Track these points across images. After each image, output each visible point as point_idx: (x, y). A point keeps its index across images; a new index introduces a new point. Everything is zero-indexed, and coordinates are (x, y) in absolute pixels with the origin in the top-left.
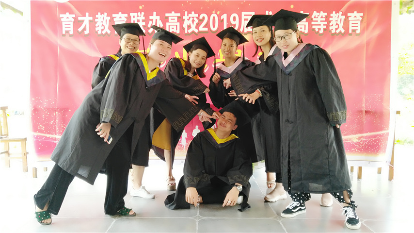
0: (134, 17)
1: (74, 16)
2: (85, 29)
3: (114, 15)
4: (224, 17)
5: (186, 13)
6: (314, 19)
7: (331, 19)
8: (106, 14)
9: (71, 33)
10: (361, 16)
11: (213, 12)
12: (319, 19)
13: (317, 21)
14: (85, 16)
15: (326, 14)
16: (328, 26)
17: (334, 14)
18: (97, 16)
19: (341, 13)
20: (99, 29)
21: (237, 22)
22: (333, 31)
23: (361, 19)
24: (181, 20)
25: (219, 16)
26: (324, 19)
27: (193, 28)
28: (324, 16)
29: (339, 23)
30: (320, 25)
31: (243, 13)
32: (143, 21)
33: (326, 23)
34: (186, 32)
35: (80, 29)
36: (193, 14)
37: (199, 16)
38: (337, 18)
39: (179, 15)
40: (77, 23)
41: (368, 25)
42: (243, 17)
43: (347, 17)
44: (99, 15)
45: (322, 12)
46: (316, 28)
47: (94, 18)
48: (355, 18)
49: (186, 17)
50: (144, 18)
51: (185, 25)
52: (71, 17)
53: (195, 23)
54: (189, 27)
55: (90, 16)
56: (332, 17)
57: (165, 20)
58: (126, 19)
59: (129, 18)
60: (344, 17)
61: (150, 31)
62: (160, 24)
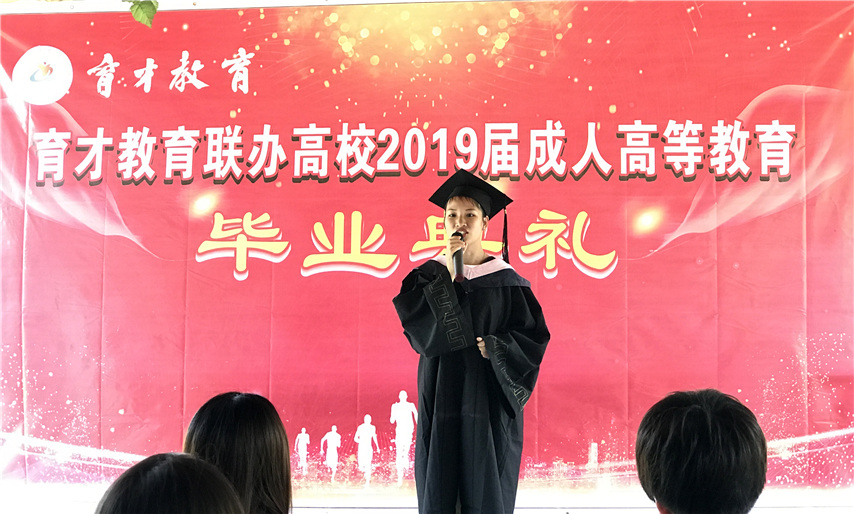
0: (215, 137)
1: (67, 135)
2: (91, 167)
3: (166, 134)
4: (441, 135)
5: (345, 126)
6: (671, 140)
7: (712, 140)
8: (146, 130)
9: (59, 176)
10: (789, 133)
11: (414, 124)
12: (683, 140)
13: (679, 145)
14: (94, 135)
15: (700, 127)
16: (706, 156)
17: (719, 127)
18: (124, 136)
19: (738, 124)
20: (126, 168)
21: (473, 149)
22: (720, 171)
23: (790, 139)
24: (332, 145)
25: (428, 134)
26: (696, 140)
27: (362, 164)
28: (695, 133)
29: (734, 148)
30: (686, 154)
31: (489, 127)
32: (238, 146)
33: (700, 149)
34: (344, 173)
35: (80, 168)
36: (363, 130)
37: (378, 133)
38: (728, 138)
39: (327, 131)
40: (75, 152)
41: (810, 154)
42: (489, 137)
43: (755, 135)
44: (129, 134)
45: (689, 122)
46: (677, 162)
47: (118, 139)
48: (776, 136)
49: (343, 138)
50: (239, 140)
51: (342, 157)
52: (60, 139)
53: (367, 152)
54: (352, 160)
55: (106, 136)
56: (716, 135)
57: (292, 143)
58: (194, 143)
59: (202, 140)
60: (746, 135)
61: (254, 172)
62: (279, 153)
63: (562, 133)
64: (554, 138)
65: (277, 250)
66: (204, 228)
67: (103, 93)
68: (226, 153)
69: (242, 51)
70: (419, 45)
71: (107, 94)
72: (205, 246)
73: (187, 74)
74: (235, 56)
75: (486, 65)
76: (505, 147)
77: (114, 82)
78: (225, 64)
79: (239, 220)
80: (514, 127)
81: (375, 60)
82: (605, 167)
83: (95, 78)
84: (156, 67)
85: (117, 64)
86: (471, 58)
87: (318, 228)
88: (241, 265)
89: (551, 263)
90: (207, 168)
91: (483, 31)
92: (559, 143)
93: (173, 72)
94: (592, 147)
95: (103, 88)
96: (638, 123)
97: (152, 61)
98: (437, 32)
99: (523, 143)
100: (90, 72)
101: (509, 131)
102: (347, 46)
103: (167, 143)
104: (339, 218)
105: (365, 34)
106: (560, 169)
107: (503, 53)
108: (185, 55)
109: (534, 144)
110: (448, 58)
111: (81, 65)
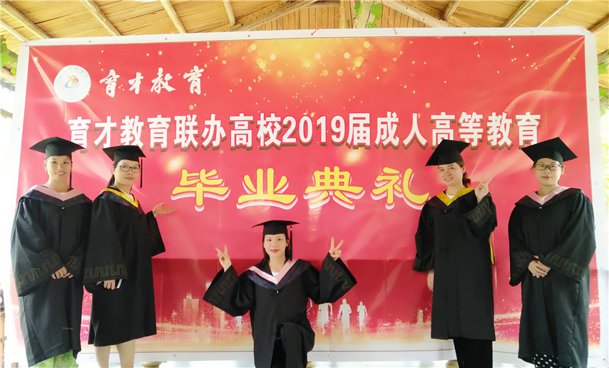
0: (181, 122)
1: (89, 121)
2: (104, 141)
3: (149, 120)
4: (322, 121)
5: (262, 115)
6: (463, 125)
7: (489, 124)
8: (137, 118)
10: (537, 120)
11: (305, 114)
12: (471, 124)
13: (468, 128)
14: (105, 121)
15: (481, 116)
16: (485, 134)
17: (493, 117)
18: (123, 121)
19: (504, 115)
20: (126, 141)
21: (342, 129)
22: (494, 143)
23: (537, 123)
24: (254, 126)
25: (314, 120)
26: (479, 125)
27: (273, 139)
28: (478, 120)
29: (502, 129)
30: (472, 133)
31: (351, 116)
32: (195, 128)
33: (481, 130)
34: (262, 145)
35: (97, 142)
36: (273, 118)
37: (282, 120)
38: (499, 123)
39: (251, 118)
40: (94, 131)
42: (352, 122)
43: (515, 121)
44: (127, 120)
45: (474, 114)
46: (466, 138)
47: (120, 124)
48: (528, 122)
49: (261, 122)
50: (196, 124)
51: (260, 135)
52: (84, 123)
53: (276, 131)
54: (267, 137)
55: (112, 121)
56: (491, 121)
57: (229, 126)
58: (167, 126)
59: (173, 124)
60: (510, 121)
61: (205, 143)
62: (221, 132)
63: (397, 120)
64: (392, 123)
65: (222, 193)
66: (176, 179)
67: (110, 95)
68: (187, 132)
69: (196, 68)
70: (307, 64)
71: (112, 95)
72: (176, 190)
73: (162, 82)
74: (192, 71)
75: (349, 77)
76: (361, 128)
77: (117, 87)
78: (186, 76)
79: (197, 174)
80: (367, 116)
81: (280, 73)
82: (423, 141)
83: (105, 85)
84: (142, 78)
85: (118, 76)
86: (340, 72)
87: (247, 178)
88: (200, 201)
89: (390, 200)
90: (176, 142)
91: (347, 56)
92: (395, 126)
93: (153, 81)
94: (415, 129)
95: (110, 92)
96: (443, 114)
97: (140, 74)
98: (318, 56)
99: (373, 125)
100: (101, 81)
101: (364, 118)
102: (262, 65)
103: (151, 126)
104: (260, 172)
105: (273, 57)
106: (396, 142)
107: (360, 69)
108: (161, 70)
109: (380, 126)
110: (325, 73)
111: (96, 77)
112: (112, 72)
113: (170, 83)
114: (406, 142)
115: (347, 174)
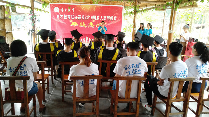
2: (62, 18)
4: (90, 16)
8: (66, 15)
9: (59, 18)
12: (108, 17)
14: (62, 15)
16: (110, 19)
17: (111, 17)
20: (64, 18)
21: (92, 18)
23: (116, 18)
24: (81, 17)
25: (89, 16)
27: (84, 18)
31: (94, 16)
35: (61, 18)
36: (84, 16)
38: (112, 17)
40: (60, 17)
41: (118, 19)
42: (94, 17)
43: (114, 17)
46: (108, 19)
47: (64, 16)
49: (82, 16)
50: (74, 16)
51: (82, 18)
52: (59, 15)
54: (83, 18)
57: (78, 17)
59: (71, 16)
61: (75, 19)
62: (77, 17)
64: (99, 17)
65: (77, 25)
66: (71, 23)
69: (74, 8)
70: (88, 9)
71: (62, 12)
72: (71, 24)
75: (93, 11)
76: (95, 18)
78: (72, 9)
79: (74, 23)
80: (95, 16)
81: (85, 10)
82: (102, 19)
87: (80, 23)
88: (74, 26)
89: (98, 27)
90: (71, 18)
91: (93, 8)
93: (68, 10)
94: (101, 18)
96: (105, 16)
97: (66, 9)
98: (90, 8)
99: (96, 17)
102: (82, 9)
103: (68, 16)
104: (82, 23)
105: (84, 8)
106: (99, 19)
107: (95, 10)
109: (97, 17)
110: (90, 10)
111: (60, 9)
112: (62, 8)
113: (70, 10)
114: (100, 19)
115: (93, 23)
